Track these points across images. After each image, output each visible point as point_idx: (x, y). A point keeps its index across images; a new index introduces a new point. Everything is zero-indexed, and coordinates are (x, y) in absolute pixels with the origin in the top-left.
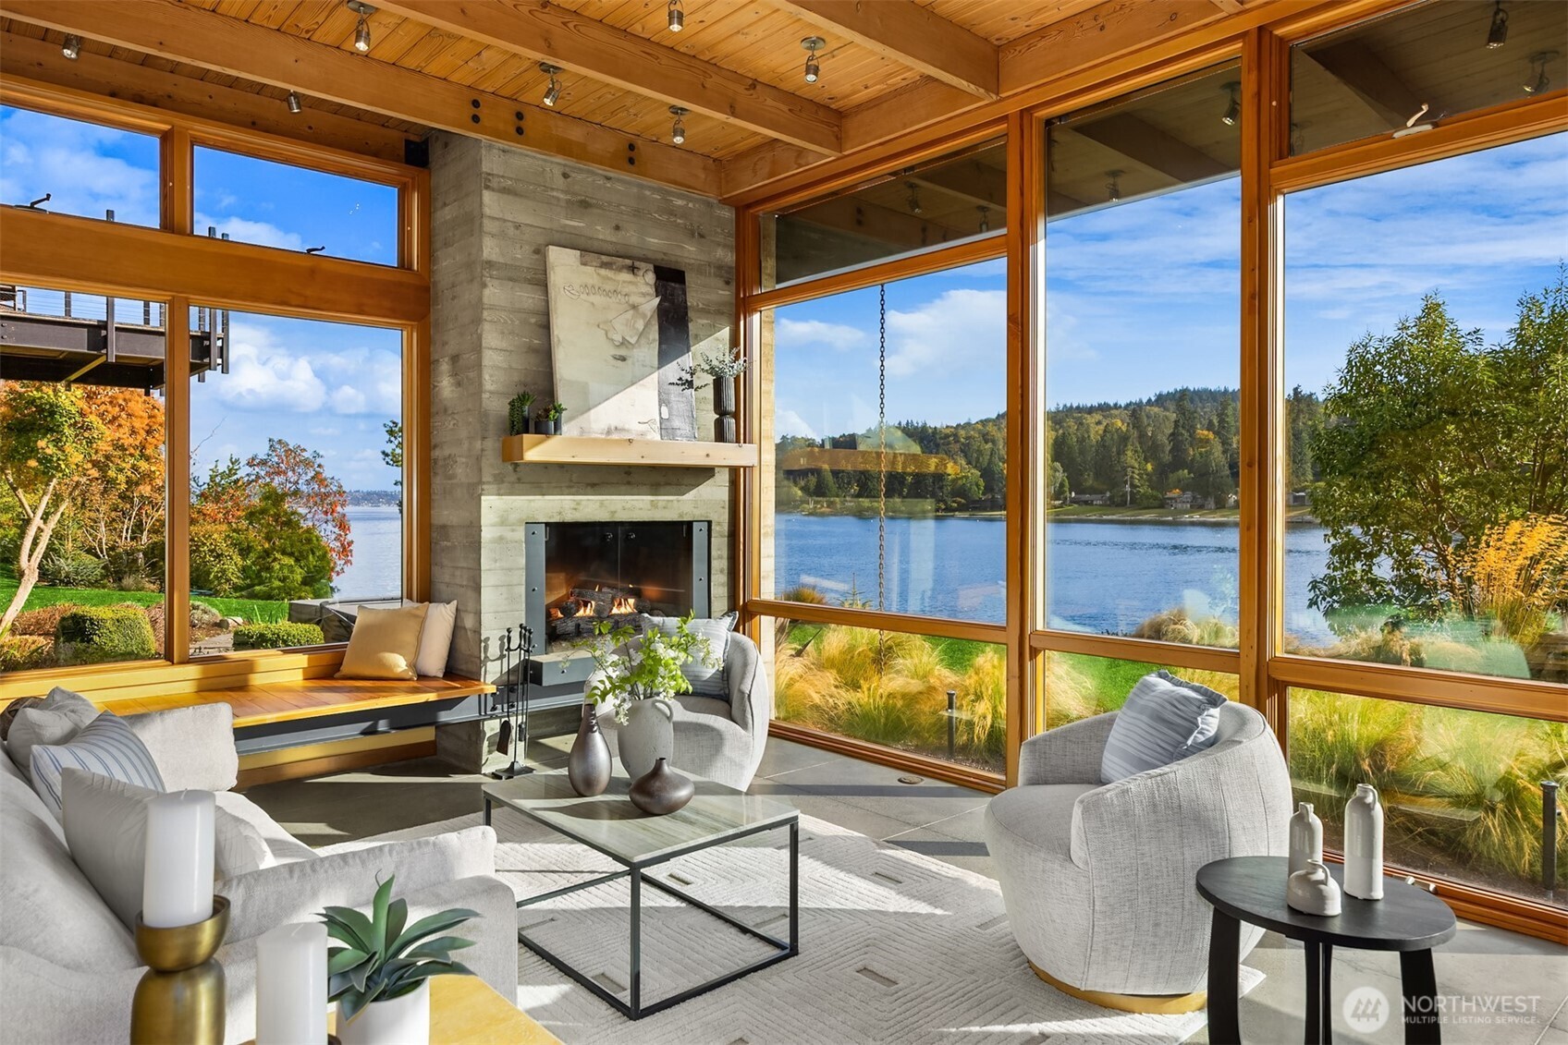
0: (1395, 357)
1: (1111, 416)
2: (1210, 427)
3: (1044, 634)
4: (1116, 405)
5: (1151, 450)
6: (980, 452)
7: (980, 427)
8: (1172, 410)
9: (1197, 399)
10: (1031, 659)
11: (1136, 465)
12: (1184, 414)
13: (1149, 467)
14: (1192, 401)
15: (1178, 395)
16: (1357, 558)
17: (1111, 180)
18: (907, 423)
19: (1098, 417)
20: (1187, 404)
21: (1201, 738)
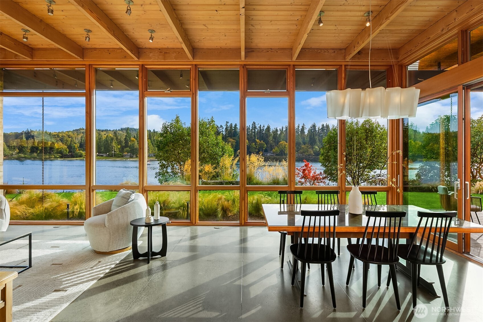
0: (171, 126)
1: (108, 133)
2: (134, 137)
3: (96, 186)
4: (110, 130)
5: (119, 142)
6: (67, 141)
7: (67, 133)
8: (125, 133)
9: (131, 130)
10: (92, 192)
11: (115, 147)
12: (128, 134)
13: (119, 147)
14: (130, 131)
15: (126, 129)
16: (164, 168)
17: (111, 82)
18: (39, 130)
19: (105, 133)
20: (129, 131)
21: (131, 200)
